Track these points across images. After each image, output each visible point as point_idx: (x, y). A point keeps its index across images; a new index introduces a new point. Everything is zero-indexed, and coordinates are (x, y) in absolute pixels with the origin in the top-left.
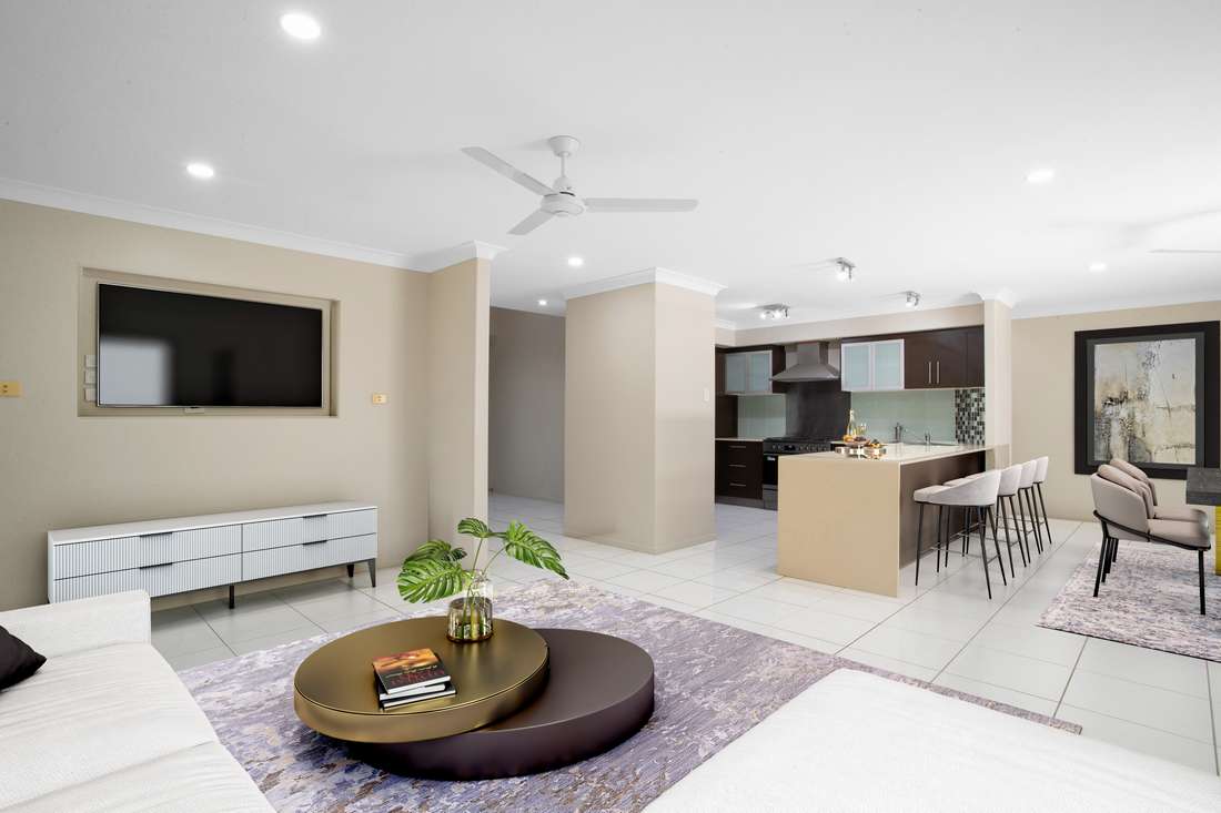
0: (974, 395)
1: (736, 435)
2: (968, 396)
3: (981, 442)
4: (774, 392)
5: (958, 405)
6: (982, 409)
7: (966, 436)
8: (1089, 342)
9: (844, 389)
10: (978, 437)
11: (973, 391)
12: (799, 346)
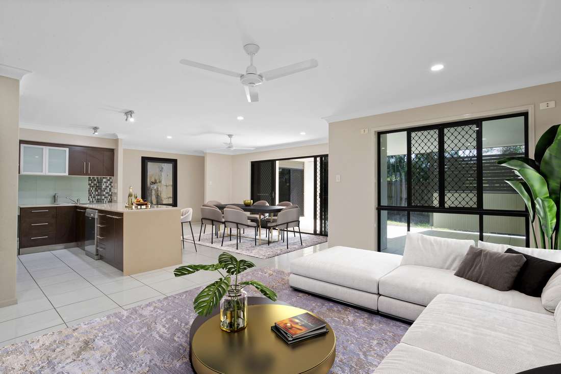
5: (90, 184)
7: (94, 199)
8: (146, 161)
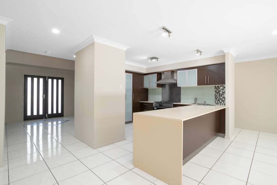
0: (221, 88)
1: (147, 100)
2: (219, 88)
3: (224, 104)
4: (157, 87)
5: (216, 91)
6: (224, 93)
7: (219, 102)
9: (178, 86)
10: (223, 102)
11: (221, 86)
12: (165, 73)
